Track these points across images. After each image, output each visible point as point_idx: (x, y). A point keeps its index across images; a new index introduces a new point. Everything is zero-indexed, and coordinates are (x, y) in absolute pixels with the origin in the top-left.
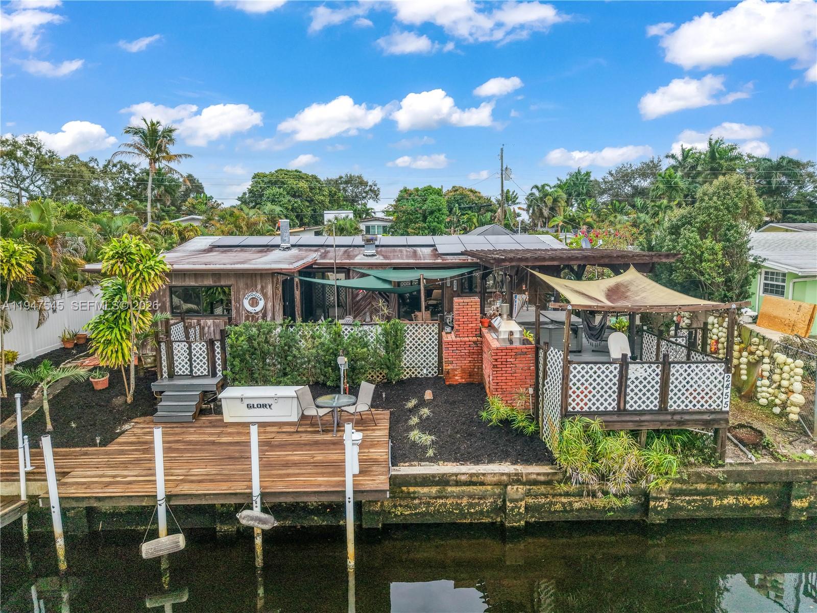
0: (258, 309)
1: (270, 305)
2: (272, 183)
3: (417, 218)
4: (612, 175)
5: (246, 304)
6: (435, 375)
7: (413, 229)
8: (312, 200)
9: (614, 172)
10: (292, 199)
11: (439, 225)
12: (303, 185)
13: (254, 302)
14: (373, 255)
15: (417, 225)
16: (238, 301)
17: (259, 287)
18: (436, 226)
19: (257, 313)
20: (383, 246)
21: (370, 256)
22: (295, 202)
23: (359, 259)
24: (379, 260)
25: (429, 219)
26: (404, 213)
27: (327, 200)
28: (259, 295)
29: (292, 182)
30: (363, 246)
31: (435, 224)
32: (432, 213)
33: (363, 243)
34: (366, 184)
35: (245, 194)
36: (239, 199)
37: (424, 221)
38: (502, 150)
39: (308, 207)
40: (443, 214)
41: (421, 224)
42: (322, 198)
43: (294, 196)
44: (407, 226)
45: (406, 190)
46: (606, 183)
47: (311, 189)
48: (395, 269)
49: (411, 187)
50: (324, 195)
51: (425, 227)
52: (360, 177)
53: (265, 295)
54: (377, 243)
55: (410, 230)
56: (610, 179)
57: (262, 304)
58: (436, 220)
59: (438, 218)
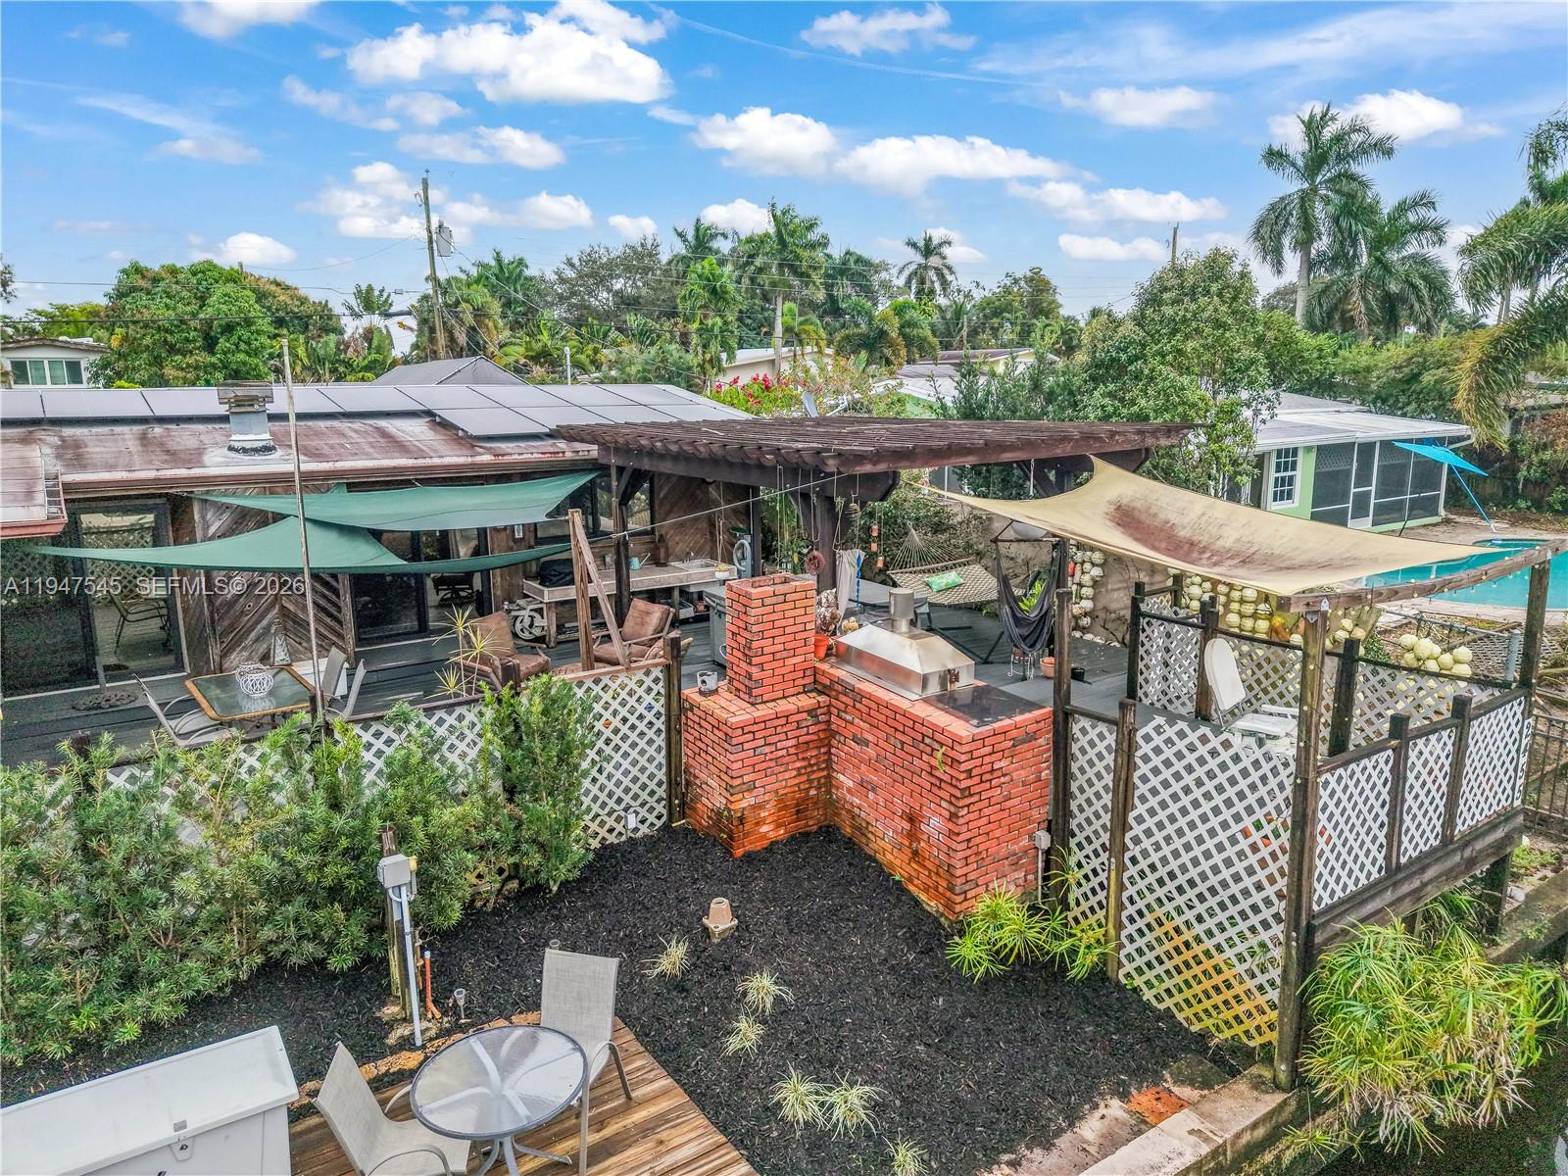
3: (187, 340)
4: (572, 265)
6: (659, 824)
9: (576, 261)
11: (254, 361)
14: (267, 449)
15: (191, 360)
18: (244, 363)
21: (256, 450)
23: (217, 463)
24: (279, 463)
25: (223, 343)
26: (146, 326)
30: (224, 419)
31: (241, 357)
32: (229, 329)
33: (223, 410)
37: (210, 345)
40: (258, 332)
41: (203, 358)
44: (158, 362)
45: (138, 270)
46: (562, 280)
48: (352, 487)
49: (154, 265)
51: (213, 366)
55: (169, 372)
56: (570, 274)
58: (243, 346)
59: (248, 343)
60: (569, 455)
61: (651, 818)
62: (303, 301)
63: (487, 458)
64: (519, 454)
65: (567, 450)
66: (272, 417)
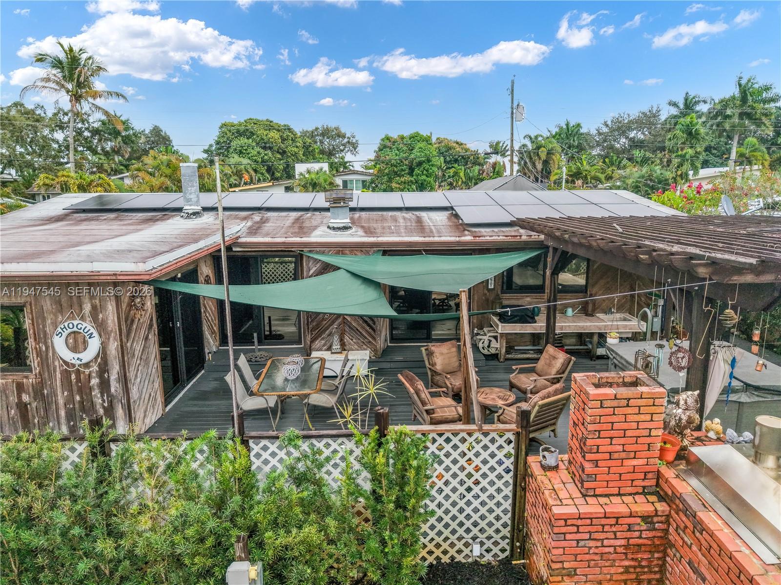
0: (88, 355)
1: (113, 347)
2: (240, 134)
3: (402, 170)
6: (502, 556)
7: (396, 183)
8: (284, 152)
10: (262, 151)
11: (428, 179)
12: (274, 135)
14: (345, 228)
15: (402, 179)
18: (425, 181)
19: (87, 365)
20: (363, 209)
21: (339, 229)
22: (266, 155)
23: (320, 236)
24: (356, 236)
25: (417, 171)
26: (387, 164)
27: (301, 153)
28: (88, 326)
29: (261, 132)
31: (424, 177)
32: (420, 164)
34: (344, 137)
35: (211, 146)
36: (206, 151)
37: (411, 173)
39: (280, 160)
40: (433, 165)
41: (407, 178)
42: (296, 149)
43: (265, 148)
44: (390, 180)
45: (388, 139)
47: (283, 140)
48: (385, 253)
49: (394, 135)
50: (297, 147)
51: (411, 181)
52: (337, 128)
54: (352, 204)
55: (394, 185)
57: (94, 345)
58: (425, 172)
59: (427, 171)
60: (524, 238)
61: (496, 550)
62: (467, 150)
63: (468, 238)
64: (489, 236)
65: (524, 235)
66: (352, 210)
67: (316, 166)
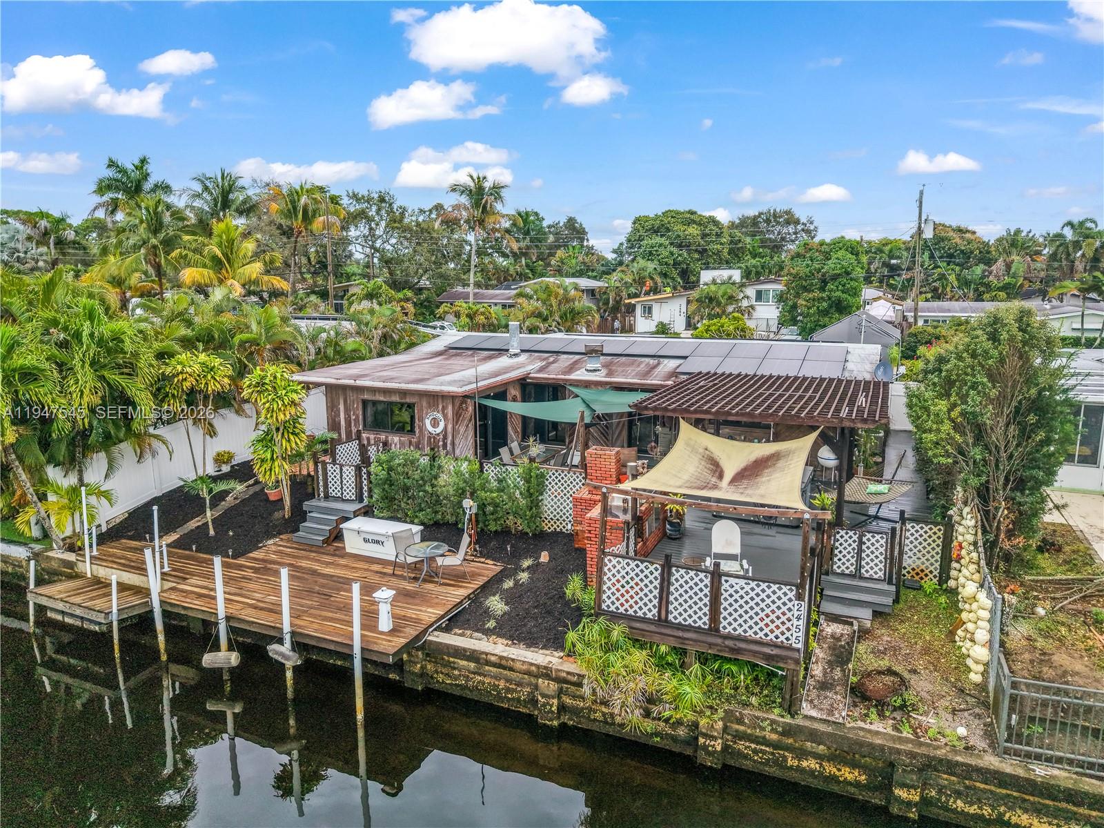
0: (439, 430)
1: (450, 427)
2: (655, 231)
3: (813, 284)
5: (428, 422)
7: (805, 300)
8: (705, 250)
10: (675, 250)
11: (845, 296)
12: (693, 230)
13: (435, 423)
14: (596, 370)
15: (811, 296)
16: (422, 420)
17: (440, 407)
18: (839, 297)
19: (438, 434)
21: (593, 370)
22: (680, 255)
23: (577, 375)
26: (794, 277)
27: (726, 251)
28: (440, 416)
29: (678, 228)
31: (838, 294)
32: (835, 278)
34: (797, 222)
35: (621, 244)
36: (614, 251)
37: (822, 289)
38: (921, 193)
39: (698, 260)
41: (818, 294)
42: (719, 247)
43: (680, 246)
44: (798, 296)
47: (704, 236)
50: (721, 244)
52: (788, 212)
53: (445, 416)
55: (801, 301)
57: (442, 424)
58: (840, 287)
62: (973, 241)
67: (724, 274)
